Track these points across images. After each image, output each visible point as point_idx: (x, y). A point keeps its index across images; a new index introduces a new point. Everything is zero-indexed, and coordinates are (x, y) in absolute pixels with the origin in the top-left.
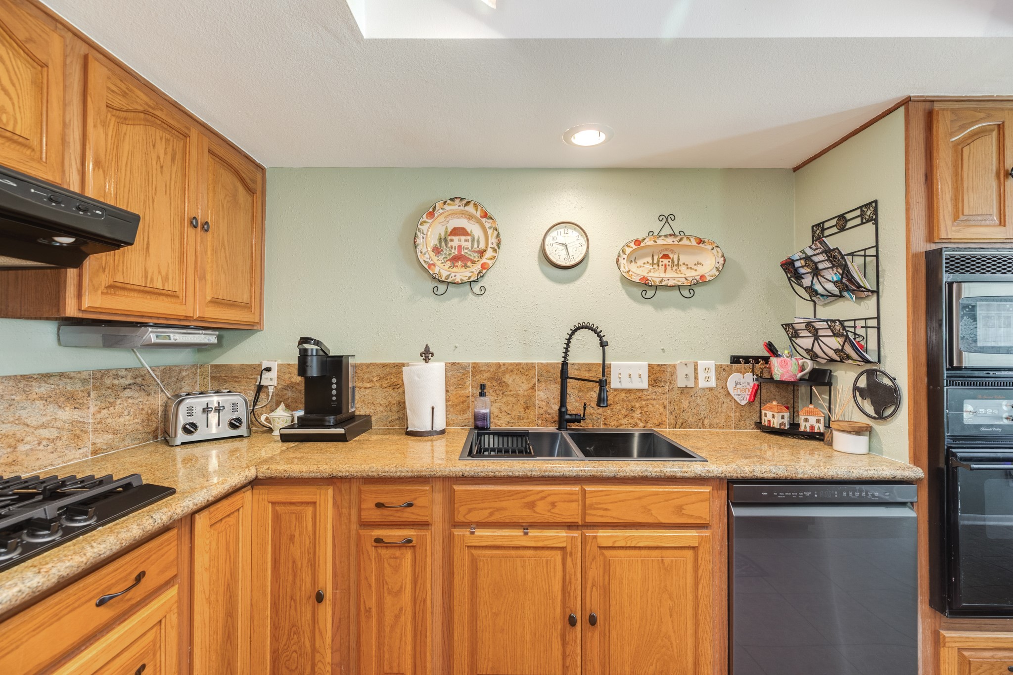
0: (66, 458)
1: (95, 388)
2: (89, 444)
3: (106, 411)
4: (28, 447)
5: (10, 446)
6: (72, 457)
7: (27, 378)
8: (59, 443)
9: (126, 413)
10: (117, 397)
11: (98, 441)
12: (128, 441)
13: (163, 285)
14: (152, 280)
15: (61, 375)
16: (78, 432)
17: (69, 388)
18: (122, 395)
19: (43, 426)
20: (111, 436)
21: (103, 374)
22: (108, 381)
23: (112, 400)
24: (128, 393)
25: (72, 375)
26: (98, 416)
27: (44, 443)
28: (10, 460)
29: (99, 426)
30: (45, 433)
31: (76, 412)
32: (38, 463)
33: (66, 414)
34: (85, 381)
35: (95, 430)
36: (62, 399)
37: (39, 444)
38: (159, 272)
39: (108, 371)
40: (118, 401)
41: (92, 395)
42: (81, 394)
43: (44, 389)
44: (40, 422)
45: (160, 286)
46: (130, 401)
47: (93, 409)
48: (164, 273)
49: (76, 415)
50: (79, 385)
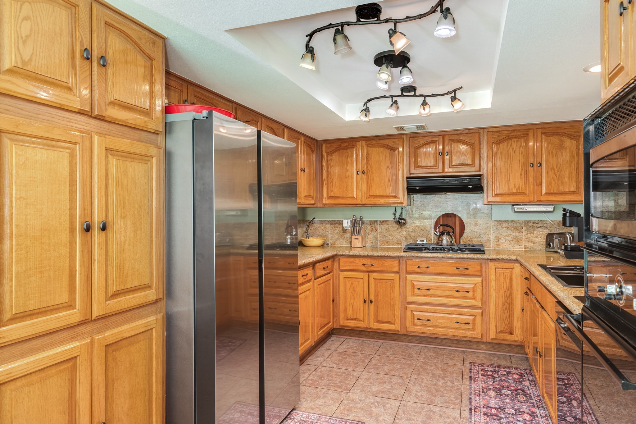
0: (514, 248)
1: (525, 226)
2: (523, 245)
3: (530, 235)
4: (502, 241)
5: (497, 240)
6: (517, 248)
7: (501, 221)
8: (512, 242)
9: (539, 237)
10: (534, 230)
11: (526, 244)
12: (540, 247)
13: (517, 191)
14: (512, 190)
15: (512, 221)
16: (519, 240)
17: (515, 225)
18: (537, 230)
19: (506, 236)
20: (532, 244)
21: (528, 222)
22: (531, 224)
23: (532, 231)
24: (539, 229)
25: (516, 221)
26: (527, 236)
27: (507, 241)
28: (497, 244)
29: (527, 239)
30: (507, 238)
31: (517, 233)
32: (505, 247)
33: (515, 234)
34: (521, 224)
35: (526, 241)
36: (512, 229)
37: (506, 241)
38: (515, 187)
39: (530, 221)
40: (535, 232)
41: (524, 229)
42: (519, 228)
43: (506, 225)
44: (506, 235)
45: (515, 191)
46: (541, 232)
47: (524, 233)
48: (517, 187)
49: (518, 234)
50: (518, 225)
